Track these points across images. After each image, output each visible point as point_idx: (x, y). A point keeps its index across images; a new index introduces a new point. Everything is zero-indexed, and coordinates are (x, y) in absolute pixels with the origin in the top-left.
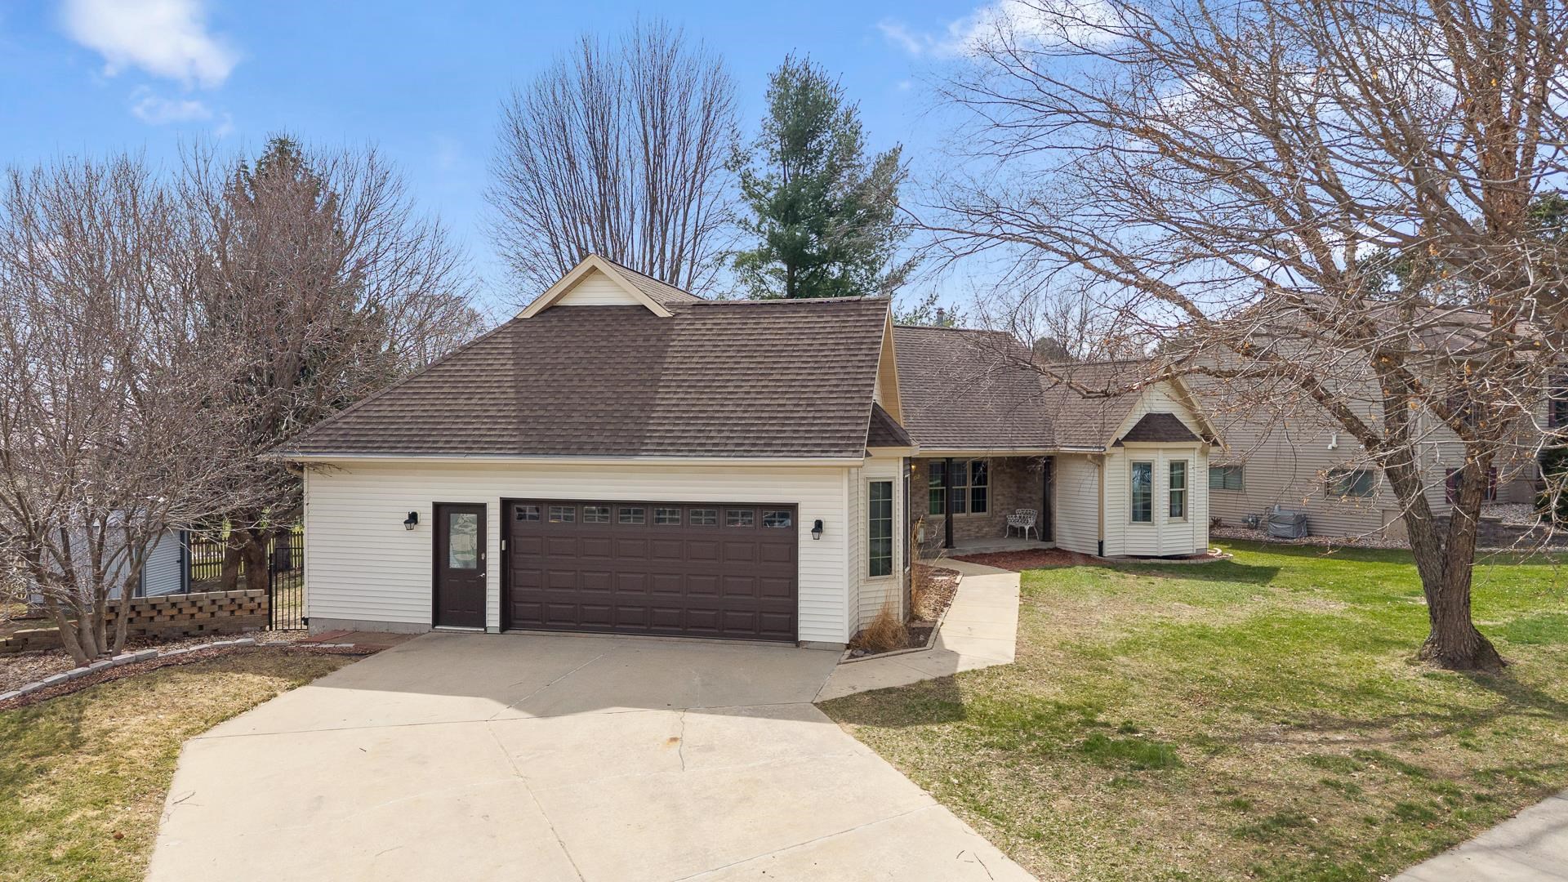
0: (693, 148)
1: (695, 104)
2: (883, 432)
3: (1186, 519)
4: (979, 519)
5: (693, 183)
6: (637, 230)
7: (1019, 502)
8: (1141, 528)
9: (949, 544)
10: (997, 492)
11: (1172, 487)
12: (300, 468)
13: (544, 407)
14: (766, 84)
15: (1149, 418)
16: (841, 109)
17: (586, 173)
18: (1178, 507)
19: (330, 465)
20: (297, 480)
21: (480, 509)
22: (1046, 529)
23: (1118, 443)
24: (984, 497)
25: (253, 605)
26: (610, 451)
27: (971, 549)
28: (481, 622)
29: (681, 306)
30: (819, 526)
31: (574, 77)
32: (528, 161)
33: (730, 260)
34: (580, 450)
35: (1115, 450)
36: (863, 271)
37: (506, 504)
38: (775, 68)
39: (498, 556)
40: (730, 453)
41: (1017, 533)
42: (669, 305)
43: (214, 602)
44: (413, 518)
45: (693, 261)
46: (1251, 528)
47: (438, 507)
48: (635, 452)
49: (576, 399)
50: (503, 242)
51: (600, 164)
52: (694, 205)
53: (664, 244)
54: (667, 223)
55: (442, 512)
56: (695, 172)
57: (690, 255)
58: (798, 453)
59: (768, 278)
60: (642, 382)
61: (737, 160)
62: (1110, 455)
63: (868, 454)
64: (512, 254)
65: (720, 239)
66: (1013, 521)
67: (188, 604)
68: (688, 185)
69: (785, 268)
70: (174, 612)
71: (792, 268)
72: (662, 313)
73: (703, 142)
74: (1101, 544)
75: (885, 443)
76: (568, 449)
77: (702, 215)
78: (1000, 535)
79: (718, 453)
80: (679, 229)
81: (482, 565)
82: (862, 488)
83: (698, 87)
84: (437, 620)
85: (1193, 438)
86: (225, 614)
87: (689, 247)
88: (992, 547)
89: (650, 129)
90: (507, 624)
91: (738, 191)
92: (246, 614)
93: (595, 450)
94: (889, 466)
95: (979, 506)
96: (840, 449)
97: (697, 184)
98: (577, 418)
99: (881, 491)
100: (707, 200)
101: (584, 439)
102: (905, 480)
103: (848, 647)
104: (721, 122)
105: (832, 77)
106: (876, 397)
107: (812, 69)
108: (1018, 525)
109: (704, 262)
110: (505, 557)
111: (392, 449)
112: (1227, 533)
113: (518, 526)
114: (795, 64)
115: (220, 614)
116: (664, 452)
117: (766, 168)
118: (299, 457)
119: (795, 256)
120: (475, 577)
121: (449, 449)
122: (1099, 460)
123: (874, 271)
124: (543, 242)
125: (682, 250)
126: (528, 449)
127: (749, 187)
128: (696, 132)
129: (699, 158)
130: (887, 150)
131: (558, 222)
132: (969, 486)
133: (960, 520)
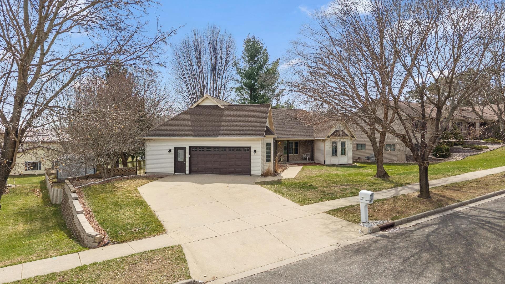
0: (224, 60)
1: (224, 49)
2: (269, 132)
3: (346, 155)
4: (296, 156)
5: (224, 69)
6: (209, 82)
7: (306, 152)
8: (335, 158)
9: (288, 161)
10: (300, 149)
11: (342, 147)
12: (144, 140)
13: (198, 127)
14: (243, 43)
15: (337, 131)
16: (264, 49)
17: (195, 66)
18: (343, 152)
19: (152, 139)
20: (144, 143)
21: (184, 149)
22: (312, 158)
23: (328, 137)
24: (298, 150)
25: (133, 170)
26: (212, 136)
27: (293, 162)
28: (185, 172)
29: (226, 105)
30: (255, 151)
31: (191, 41)
32: (180, 63)
33: (234, 90)
34: (206, 136)
35: (328, 138)
36: (270, 92)
37: (190, 147)
38: (245, 38)
39: (188, 158)
40: (237, 136)
41: (305, 159)
42: (223, 105)
43: (125, 169)
44: (170, 150)
45: (224, 89)
46: (367, 159)
47: (175, 148)
48: (217, 136)
49: (204, 125)
50: (173, 85)
51: (199, 63)
52: (225, 74)
53: (216, 86)
54: (217, 80)
55: (176, 149)
56: (225, 66)
57: (223, 88)
58: (251, 136)
59: (244, 95)
60: (218, 122)
61: (235, 64)
62: (327, 140)
63: (265, 136)
64: (176, 88)
65: (231, 84)
66: (305, 156)
67: (120, 170)
68: (223, 69)
69: (249, 92)
70: (117, 171)
71: (251, 92)
72: (222, 107)
73: (226, 58)
74: (324, 161)
75: (269, 135)
76: (203, 136)
77: (227, 77)
78: (301, 160)
79: (234, 136)
80: (220, 82)
81: (185, 160)
82: (264, 144)
83: (225, 43)
84: (175, 172)
85: (348, 136)
86: (128, 172)
87: (223, 86)
88: (299, 162)
89: (212, 55)
90: (190, 172)
91: (236, 72)
92: (132, 172)
93: (209, 136)
94: (270, 139)
95: (296, 153)
96: (259, 135)
97: (225, 69)
98: (205, 129)
99: (268, 145)
100: (228, 73)
101: (207, 134)
102: (274, 143)
103: (261, 175)
104: (231, 53)
105: (261, 40)
106: (268, 125)
107: (255, 38)
108: (306, 157)
109: (227, 90)
110: (190, 158)
111: (166, 136)
112: (361, 161)
113: (192, 152)
114: (251, 37)
115: (126, 172)
116: (223, 136)
117: (243, 65)
118: (146, 138)
119: (252, 89)
120: (183, 163)
121: (178, 136)
122: (324, 141)
123: (273, 92)
124: (184, 85)
125: (221, 87)
126: (195, 136)
127: (239, 71)
128: (224, 55)
129: (226, 62)
130: (275, 60)
131: (188, 80)
132: (294, 148)
133: (290, 156)
